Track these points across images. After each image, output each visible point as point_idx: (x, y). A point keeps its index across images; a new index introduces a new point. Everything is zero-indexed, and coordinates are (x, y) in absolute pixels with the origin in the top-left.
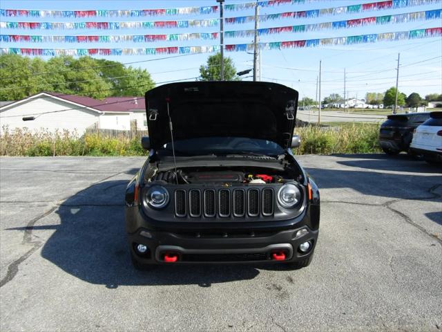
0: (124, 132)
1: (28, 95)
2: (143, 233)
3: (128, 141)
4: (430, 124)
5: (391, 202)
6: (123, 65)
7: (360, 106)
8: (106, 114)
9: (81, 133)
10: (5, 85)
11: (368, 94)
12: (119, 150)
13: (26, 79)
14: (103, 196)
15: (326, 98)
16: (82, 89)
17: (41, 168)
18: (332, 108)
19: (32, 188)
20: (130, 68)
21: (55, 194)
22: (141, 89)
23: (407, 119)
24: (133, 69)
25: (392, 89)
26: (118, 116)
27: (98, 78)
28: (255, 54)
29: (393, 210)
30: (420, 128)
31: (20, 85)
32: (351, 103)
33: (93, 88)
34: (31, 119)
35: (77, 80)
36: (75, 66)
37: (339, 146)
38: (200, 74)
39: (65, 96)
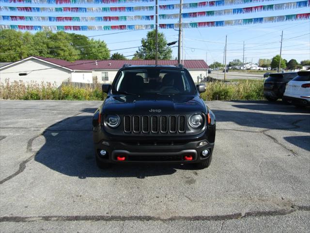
0: (89, 85)
1: (21, 58)
2: (104, 142)
3: (92, 90)
4: (297, 80)
5: (266, 131)
6: (87, 37)
7: (254, 68)
8: (76, 72)
9: (59, 85)
10: (5, 51)
11: (260, 60)
12: (85, 97)
13: (20, 47)
14: (76, 125)
15: (230, 63)
16: (59, 55)
17: (33, 107)
18: (235, 69)
19: (29, 120)
20: (92, 39)
21: (45, 123)
22: (100, 54)
23: (283, 77)
24: (94, 41)
25: (277, 56)
26: (85, 73)
27: (70, 47)
28: (180, 30)
29: (267, 135)
30: (291, 83)
31: (15, 51)
32: (248, 66)
33: (67, 53)
34: (25, 74)
35: (56, 48)
36: (54, 38)
37: (236, 95)
38: (142, 45)
39: (47, 59)
